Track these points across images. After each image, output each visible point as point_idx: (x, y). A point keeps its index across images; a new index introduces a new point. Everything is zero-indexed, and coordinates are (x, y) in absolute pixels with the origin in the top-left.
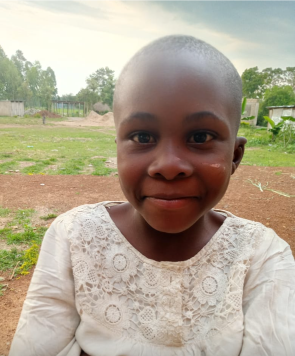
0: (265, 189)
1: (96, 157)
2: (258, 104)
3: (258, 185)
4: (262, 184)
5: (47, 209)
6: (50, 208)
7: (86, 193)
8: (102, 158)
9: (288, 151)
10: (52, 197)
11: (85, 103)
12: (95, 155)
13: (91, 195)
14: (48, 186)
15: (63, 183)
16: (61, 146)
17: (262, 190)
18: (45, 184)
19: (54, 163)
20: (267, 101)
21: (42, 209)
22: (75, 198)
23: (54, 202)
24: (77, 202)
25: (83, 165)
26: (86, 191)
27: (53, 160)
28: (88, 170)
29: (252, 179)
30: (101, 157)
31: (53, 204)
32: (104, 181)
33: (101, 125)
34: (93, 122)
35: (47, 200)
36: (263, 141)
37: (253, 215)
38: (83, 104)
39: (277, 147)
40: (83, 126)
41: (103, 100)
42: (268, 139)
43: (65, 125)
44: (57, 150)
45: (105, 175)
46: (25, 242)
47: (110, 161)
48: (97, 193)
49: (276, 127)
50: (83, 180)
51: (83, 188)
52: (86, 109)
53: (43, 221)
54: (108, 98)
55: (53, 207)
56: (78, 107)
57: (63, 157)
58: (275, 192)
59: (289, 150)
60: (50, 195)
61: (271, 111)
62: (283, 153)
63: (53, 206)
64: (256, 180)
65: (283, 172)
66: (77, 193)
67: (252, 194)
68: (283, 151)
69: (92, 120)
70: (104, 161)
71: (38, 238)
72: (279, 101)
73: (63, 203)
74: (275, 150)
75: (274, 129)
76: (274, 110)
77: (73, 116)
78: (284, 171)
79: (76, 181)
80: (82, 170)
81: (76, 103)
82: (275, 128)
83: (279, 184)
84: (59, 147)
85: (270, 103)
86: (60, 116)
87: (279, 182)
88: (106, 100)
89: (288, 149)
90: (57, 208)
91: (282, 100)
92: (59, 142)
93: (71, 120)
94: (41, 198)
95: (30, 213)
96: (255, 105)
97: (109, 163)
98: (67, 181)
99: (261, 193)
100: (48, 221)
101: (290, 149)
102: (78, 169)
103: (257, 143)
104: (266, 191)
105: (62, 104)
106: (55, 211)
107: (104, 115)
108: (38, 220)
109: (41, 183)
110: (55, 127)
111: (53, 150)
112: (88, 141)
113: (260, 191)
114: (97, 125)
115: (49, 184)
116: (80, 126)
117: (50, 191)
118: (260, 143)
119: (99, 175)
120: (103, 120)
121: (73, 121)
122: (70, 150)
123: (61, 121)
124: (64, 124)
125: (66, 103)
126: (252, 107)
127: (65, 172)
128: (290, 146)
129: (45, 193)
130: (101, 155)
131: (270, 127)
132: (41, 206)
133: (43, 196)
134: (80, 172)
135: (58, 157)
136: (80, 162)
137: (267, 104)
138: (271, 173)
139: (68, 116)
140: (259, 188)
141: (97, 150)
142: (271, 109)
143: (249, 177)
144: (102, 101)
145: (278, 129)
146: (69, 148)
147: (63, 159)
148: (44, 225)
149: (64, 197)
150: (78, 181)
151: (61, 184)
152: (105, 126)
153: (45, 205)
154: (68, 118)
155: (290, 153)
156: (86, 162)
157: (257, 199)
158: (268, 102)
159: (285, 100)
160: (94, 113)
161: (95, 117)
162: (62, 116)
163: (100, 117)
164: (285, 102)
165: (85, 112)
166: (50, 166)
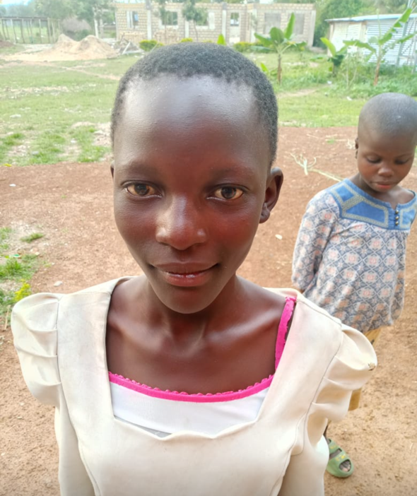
0: (311, 170)
1: (79, 124)
2: (314, 13)
3: (302, 163)
4: (308, 160)
5: (27, 225)
6: (32, 223)
7: (74, 196)
8: (89, 127)
9: (352, 95)
10: (30, 205)
11: (48, 19)
12: (77, 120)
13: (82, 197)
14: (21, 186)
15: (40, 181)
16: (24, 106)
17: (306, 173)
18: (17, 185)
19: (20, 142)
20: (328, 6)
21: (20, 226)
22: (61, 204)
23: (34, 213)
24: (65, 211)
25: (63, 141)
26: (75, 192)
27: (17, 137)
28: (71, 151)
29: (297, 152)
30: (86, 124)
31: (34, 217)
32: (97, 172)
33: (78, 57)
34: (65, 53)
35: (24, 210)
36: (319, 78)
37: (291, 214)
38: (47, 21)
39: (338, 88)
40: (51, 62)
41: (77, 15)
42: (327, 72)
43: (22, 62)
44: (19, 116)
45: (97, 160)
46: (10, 277)
47: (100, 132)
48: (90, 193)
49: (339, 54)
50: (68, 172)
51: (70, 187)
52: (51, 28)
53: (26, 244)
54: (84, 11)
55: (35, 222)
56: (38, 25)
57: (31, 128)
58: (323, 174)
59: (354, 94)
60: (26, 202)
61: (332, 26)
62: (344, 100)
63: (35, 219)
64: (301, 155)
65: (339, 138)
66: (63, 196)
67: (294, 181)
68: (345, 95)
69: (63, 50)
70: (92, 132)
71: (25, 270)
72: (345, 7)
73: (47, 214)
74: (334, 95)
75: (336, 58)
76: (336, 25)
77: (32, 43)
78: (341, 135)
79: (58, 175)
80: (64, 152)
81: (34, 20)
82: (336, 56)
83: (330, 159)
84: (21, 109)
85: (333, 10)
86: (11, 44)
87: (331, 156)
88: (82, 14)
89: (352, 92)
90: (40, 223)
91: (349, 6)
92: (19, 98)
93: (29, 51)
94: (16, 208)
95: (6, 234)
96: (311, 13)
97: (99, 134)
98: (45, 176)
99: (306, 177)
100: (33, 244)
101: (355, 91)
102: (57, 151)
103: (310, 82)
104: (312, 174)
105: (12, 22)
106: (38, 227)
107: (82, 41)
108: (19, 243)
109: (10, 183)
110: (6, 66)
111: (13, 116)
112: (63, 93)
113: (304, 173)
114: (71, 58)
115: (22, 184)
116: (46, 61)
117: (25, 195)
118: (315, 81)
119: (87, 161)
120: (80, 49)
121: (32, 52)
122: (38, 113)
123: (13, 54)
124: (20, 59)
125: (18, 20)
126: (306, 18)
127: (40, 159)
128: (355, 87)
129: (19, 199)
130: (86, 119)
131: (330, 55)
132: (17, 220)
133: (17, 205)
134: (60, 156)
135: (24, 129)
136: (58, 137)
137: (328, 12)
138: (323, 141)
139: (24, 43)
140: (303, 169)
141: (79, 110)
142: (333, 23)
143: (293, 149)
144: (76, 17)
145: (341, 57)
146: (37, 110)
147: (32, 132)
148: (29, 249)
149: (47, 203)
150: (60, 175)
151: (39, 182)
152: (84, 59)
153: (23, 219)
154: (23, 45)
155: (354, 98)
156: (65, 136)
157: (299, 187)
158: (330, 8)
159: (353, 5)
160: (64, 38)
161: (68, 45)
162: (15, 43)
163: (76, 44)
164: (354, 8)
165: (50, 33)
166: (14, 147)
